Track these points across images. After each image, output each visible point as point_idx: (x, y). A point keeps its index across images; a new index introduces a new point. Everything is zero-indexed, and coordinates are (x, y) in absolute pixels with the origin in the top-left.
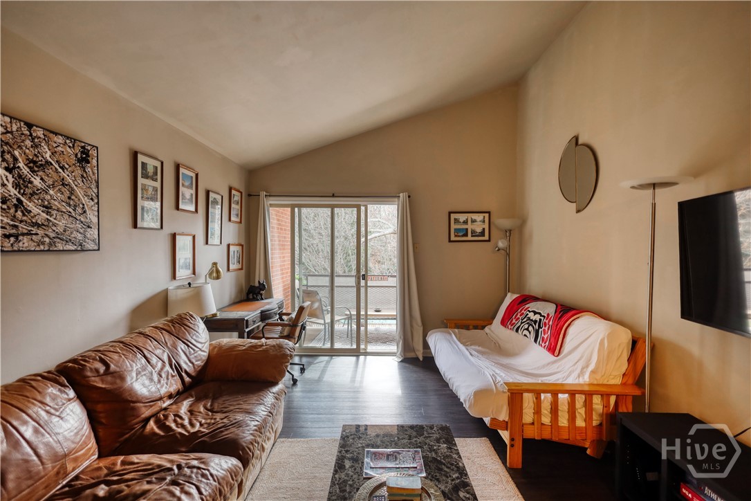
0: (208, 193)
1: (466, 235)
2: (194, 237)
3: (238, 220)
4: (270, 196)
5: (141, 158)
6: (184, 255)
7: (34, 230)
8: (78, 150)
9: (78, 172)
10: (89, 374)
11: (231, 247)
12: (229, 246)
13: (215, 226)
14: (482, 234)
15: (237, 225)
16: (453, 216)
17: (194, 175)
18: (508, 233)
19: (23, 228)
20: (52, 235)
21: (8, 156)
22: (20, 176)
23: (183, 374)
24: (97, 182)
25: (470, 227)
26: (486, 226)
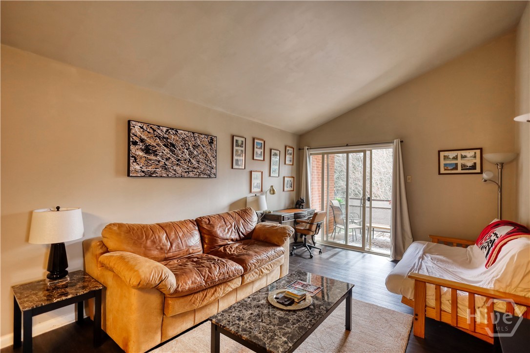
0: (271, 150)
1: (456, 168)
2: (262, 173)
3: (291, 163)
4: (310, 149)
5: (235, 138)
6: (256, 182)
7: (194, 170)
8: (209, 139)
9: (209, 147)
10: (203, 223)
11: (285, 178)
12: (284, 177)
13: (274, 167)
14: (474, 167)
15: (291, 166)
16: (442, 154)
17: (263, 142)
18: (500, 165)
19: (191, 169)
20: (199, 172)
21: (187, 145)
22: (190, 151)
23: (240, 233)
24: (216, 150)
25: (460, 162)
26: (478, 161)
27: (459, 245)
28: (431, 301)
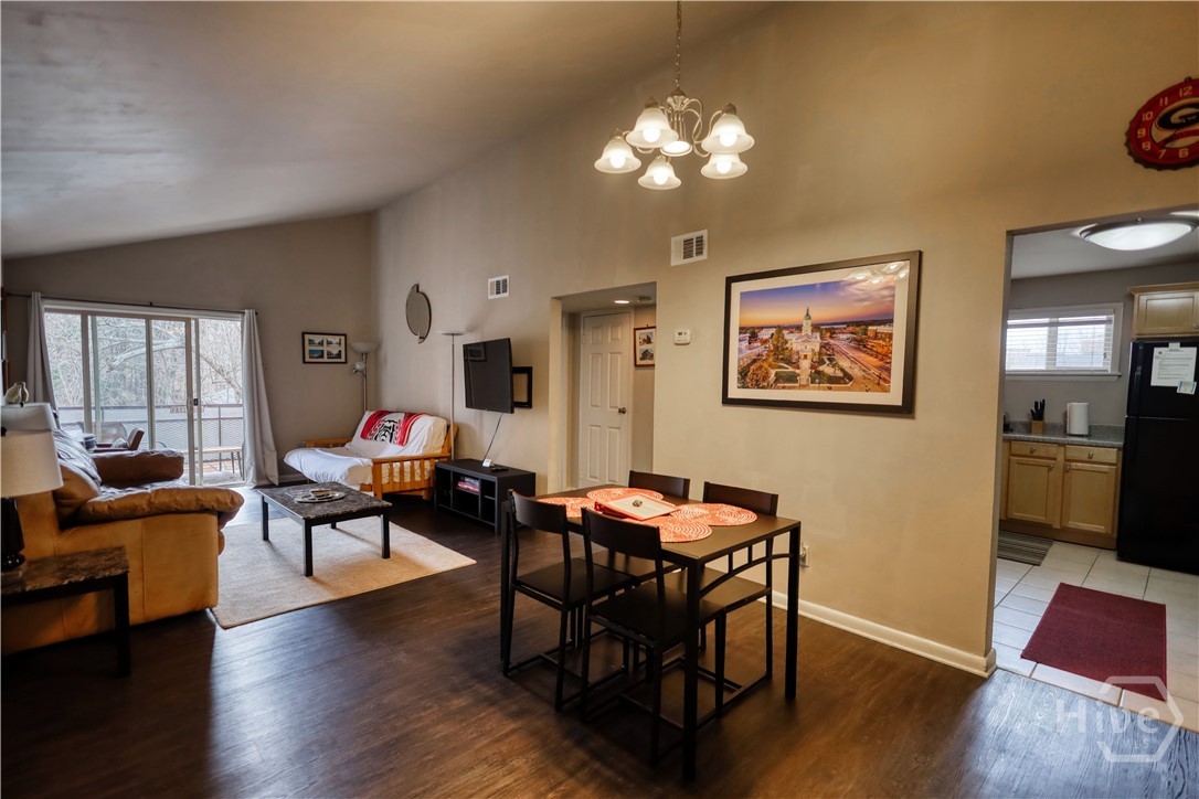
1: (322, 356)
14: (339, 356)
16: (307, 337)
18: (364, 356)
25: (325, 348)
26: (342, 348)
27: (336, 445)
28: (385, 480)
